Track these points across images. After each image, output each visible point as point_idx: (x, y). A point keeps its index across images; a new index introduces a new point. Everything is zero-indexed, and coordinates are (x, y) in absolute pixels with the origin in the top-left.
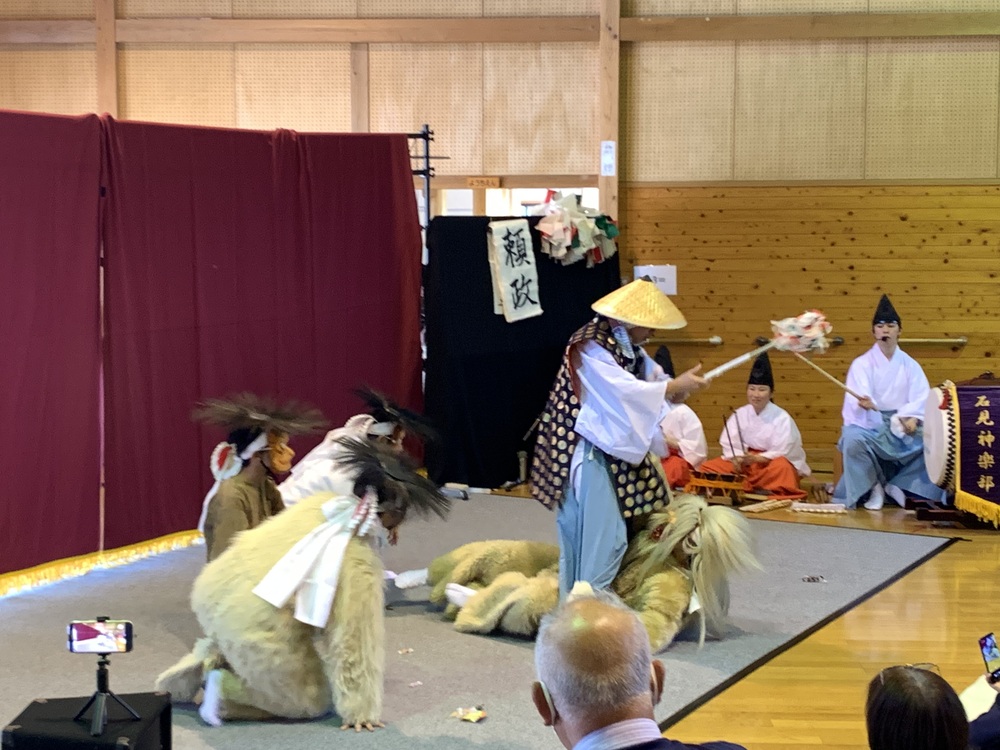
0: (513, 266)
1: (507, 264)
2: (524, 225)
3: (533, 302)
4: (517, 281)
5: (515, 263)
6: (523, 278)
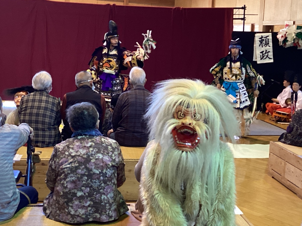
0: (262, 47)
1: (260, 46)
2: (270, 35)
3: (270, 58)
4: (263, 51)
5: (263, 46)
6: (266, 51)
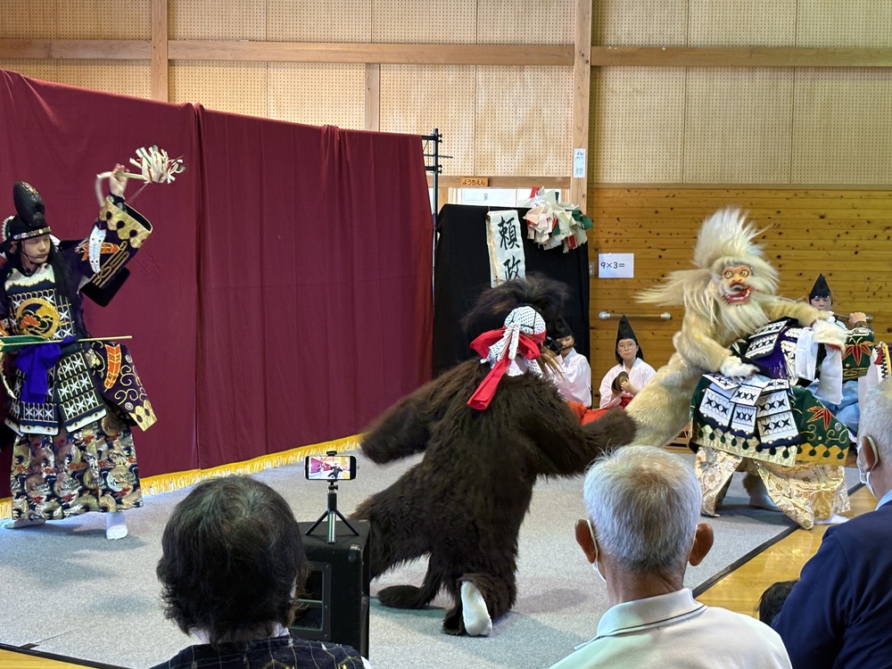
0: (506, 248)
1: (501, 247)
2: (515, 215)
5: (508, 246)
6: (514, 259)
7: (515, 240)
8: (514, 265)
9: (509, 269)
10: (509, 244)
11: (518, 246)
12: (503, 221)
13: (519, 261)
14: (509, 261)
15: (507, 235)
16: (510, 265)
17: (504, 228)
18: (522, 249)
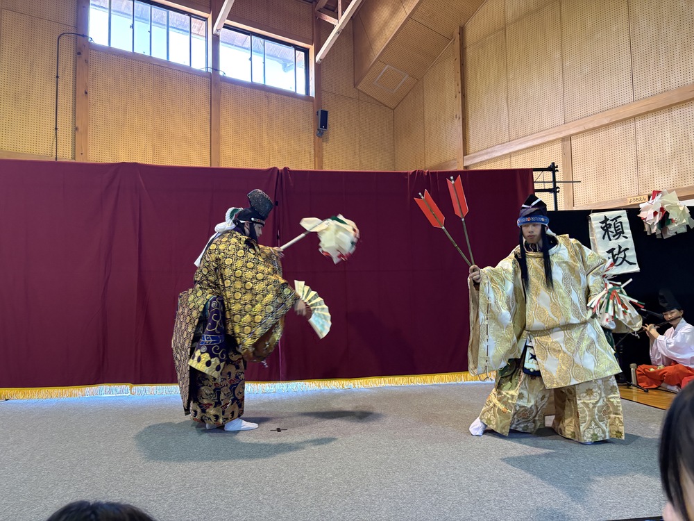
0: (610, 240)
1: (604, 238)
2: (624, 213)
3: (631, 264)
5: (612, 238)
6: (620, 247)
7: (623, 232)
8: (620, 252)
9: (613, 256)
10: (614, 236)
11: (626, 238)
12: (606, 219)
13: (627, 249)
14: (614, 249)
15: (612, 229)
16: (616, 252)
17: (606, 225)
18: (631, 240)
